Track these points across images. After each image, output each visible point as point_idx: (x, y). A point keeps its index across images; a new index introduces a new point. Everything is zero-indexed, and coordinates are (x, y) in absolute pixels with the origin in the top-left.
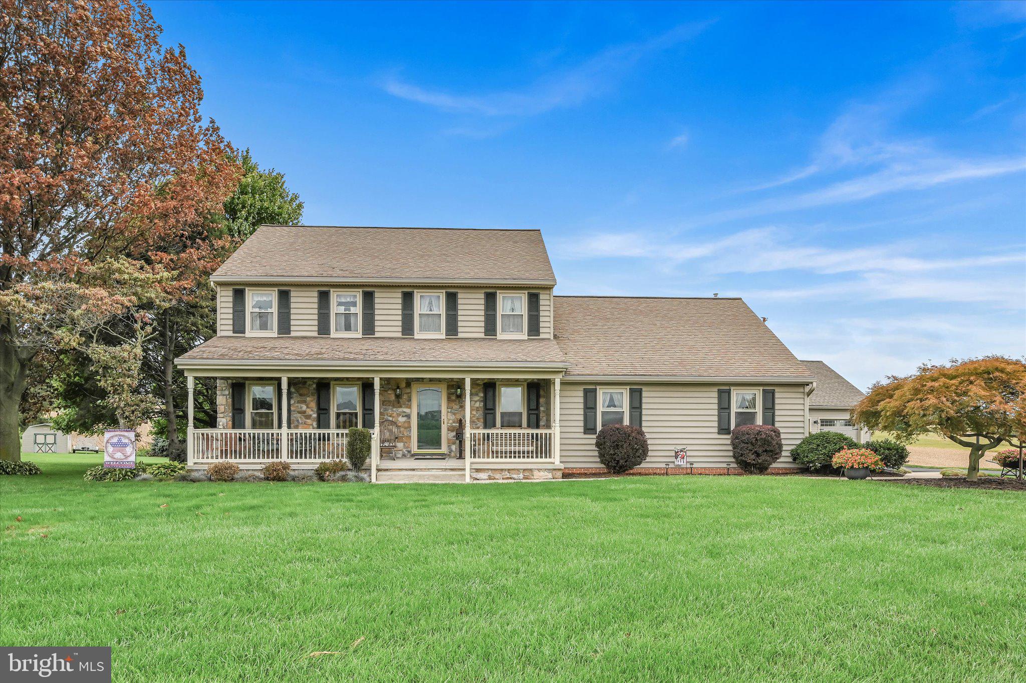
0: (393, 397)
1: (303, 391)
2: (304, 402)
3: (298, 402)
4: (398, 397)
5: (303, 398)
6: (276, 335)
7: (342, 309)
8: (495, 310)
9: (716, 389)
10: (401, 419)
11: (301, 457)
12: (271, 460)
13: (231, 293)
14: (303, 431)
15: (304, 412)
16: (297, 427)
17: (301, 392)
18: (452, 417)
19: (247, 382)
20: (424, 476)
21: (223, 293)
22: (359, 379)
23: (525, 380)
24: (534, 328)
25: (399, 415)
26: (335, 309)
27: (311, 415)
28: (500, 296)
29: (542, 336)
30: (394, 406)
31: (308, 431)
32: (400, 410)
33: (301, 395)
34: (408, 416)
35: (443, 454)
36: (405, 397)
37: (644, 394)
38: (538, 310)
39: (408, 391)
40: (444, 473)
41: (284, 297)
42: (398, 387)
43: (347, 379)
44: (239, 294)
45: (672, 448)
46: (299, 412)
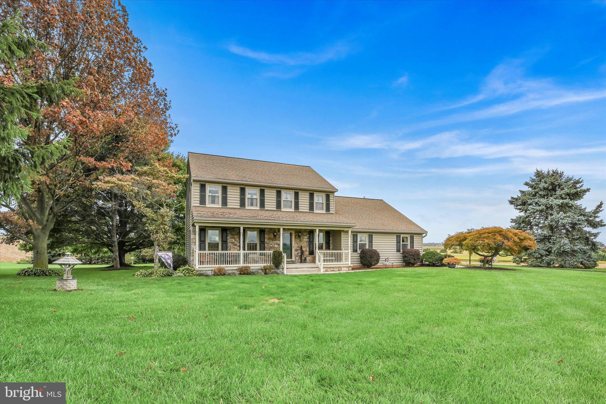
0: (272, 236)
1: (234, 233)
2: (234, 238)
3: (231, 238)
4: (275, 236)
5: (233, 236)
6: (221, 207)
7: (249, 196)
8: (313, 200)
9: (396, 235)
10: (276, 246)
11: (227, 264)
12: (218, 266)
13: (199, 186)
14: (233, 252)
15: (234, 243)
16: (230, 250)
17: (232, 233)
18: (296, 245)
19: (207, 228)
20: (304, 270)
21: (195, 185)
22: (258, 228)
23: (325, 230)
24: (328, 209)
25: (274, 244)
26: (248, 196)
27: (237, 244)
28: (315, 194)
29: (331, 212)
30: (273, 240)
31: (235, 252)
32: (276, 242)
33: (232, 235)
34: (279, 245)
35: (293, 261)
36: (278, 236)
37: (373, 237)
38: (329, 201)
39: (279, 234)
40: (309, 269)
41: (224, 189)
42: (275, 232)
43: (253, 228)
44: (203, 187)
45: (384, 257)
46: (231, 243)
